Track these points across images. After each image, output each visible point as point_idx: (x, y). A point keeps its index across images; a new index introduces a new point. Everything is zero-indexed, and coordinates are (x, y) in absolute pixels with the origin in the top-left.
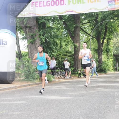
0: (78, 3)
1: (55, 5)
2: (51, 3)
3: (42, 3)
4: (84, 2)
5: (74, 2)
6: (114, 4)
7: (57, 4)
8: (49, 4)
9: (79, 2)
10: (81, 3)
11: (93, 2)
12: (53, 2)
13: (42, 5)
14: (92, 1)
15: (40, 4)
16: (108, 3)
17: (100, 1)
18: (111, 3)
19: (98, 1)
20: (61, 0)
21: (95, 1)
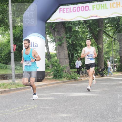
0: (101, 9)
1: (80, 11)
2: (77, 9)
3: (69, 9)
4: (107, 7)
5: (98, 8)
7: (83, 9)
8: (75, 10)
9: (103, 8)
10: (104, 9)
12: (78, 8)
13: (69, 11)
14: (114, 6)
15: (67, 10)
19: (120, 7)
20: (86, 6)
21: (117, 7)
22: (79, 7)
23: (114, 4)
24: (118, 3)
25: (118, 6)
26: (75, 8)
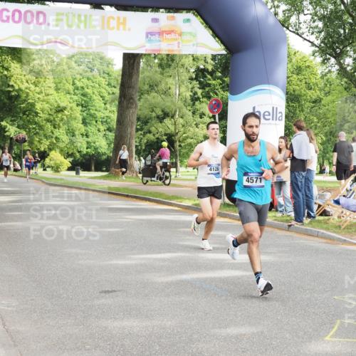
0: (79, 27)
1: (22, 22)
2: (13, 15)
6: (160, 41)
7: (29, 19)
8: (8, 17)
11: (113, 28)
12: (17, 15)
14: (111, 26)
16: (147, 37)
17: (129, 30)
18: (153, 38)
19: (124, 29)
20: (38, 13)
21: (118, 29)
22: (20, 12)
23: (111, 20)
24: (122, 20)
25: (121, 27)
26: (7, 10)
